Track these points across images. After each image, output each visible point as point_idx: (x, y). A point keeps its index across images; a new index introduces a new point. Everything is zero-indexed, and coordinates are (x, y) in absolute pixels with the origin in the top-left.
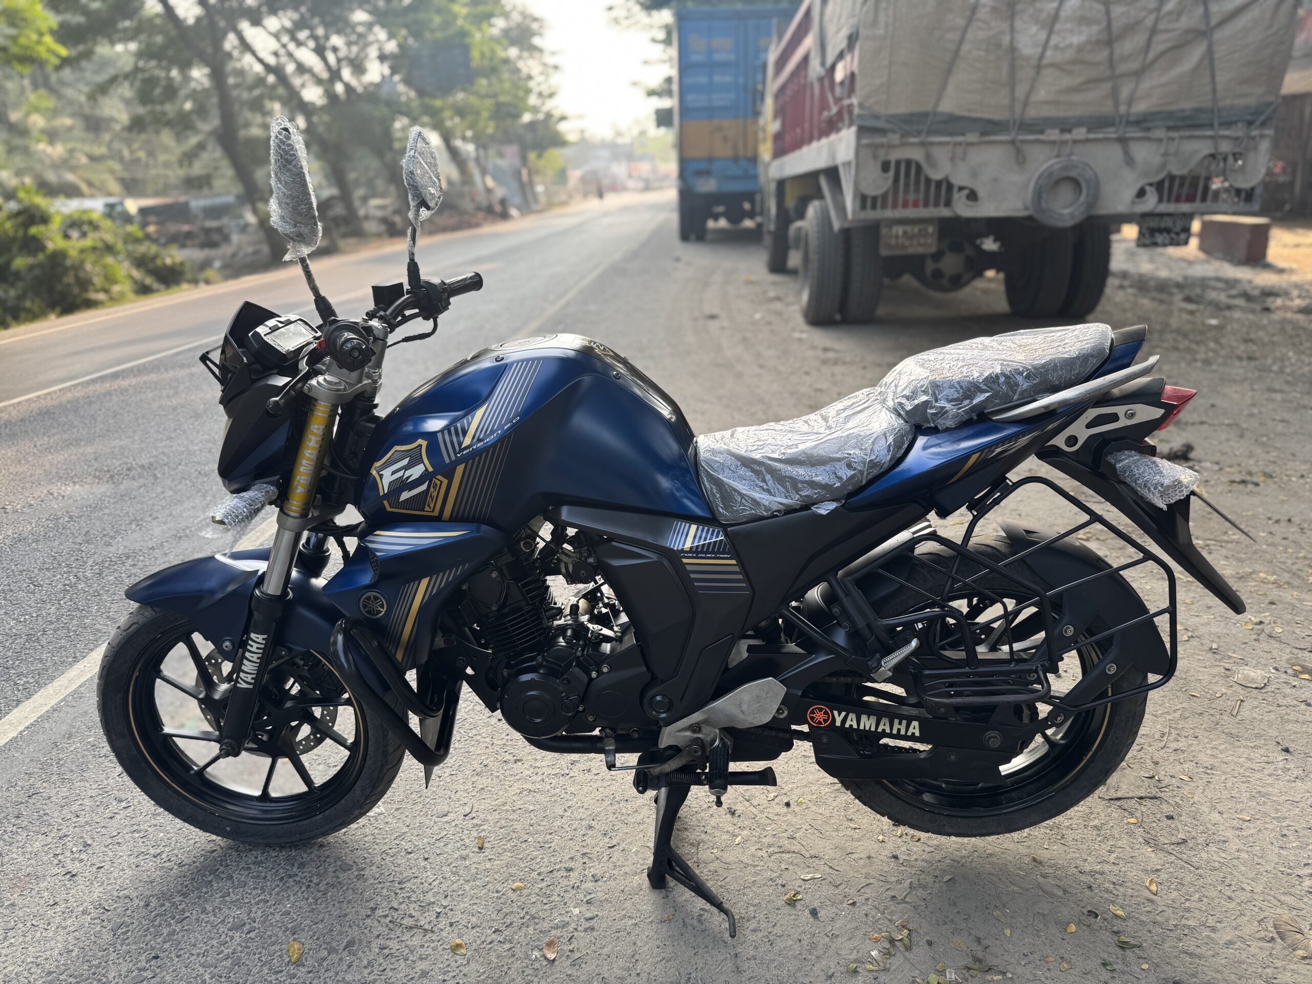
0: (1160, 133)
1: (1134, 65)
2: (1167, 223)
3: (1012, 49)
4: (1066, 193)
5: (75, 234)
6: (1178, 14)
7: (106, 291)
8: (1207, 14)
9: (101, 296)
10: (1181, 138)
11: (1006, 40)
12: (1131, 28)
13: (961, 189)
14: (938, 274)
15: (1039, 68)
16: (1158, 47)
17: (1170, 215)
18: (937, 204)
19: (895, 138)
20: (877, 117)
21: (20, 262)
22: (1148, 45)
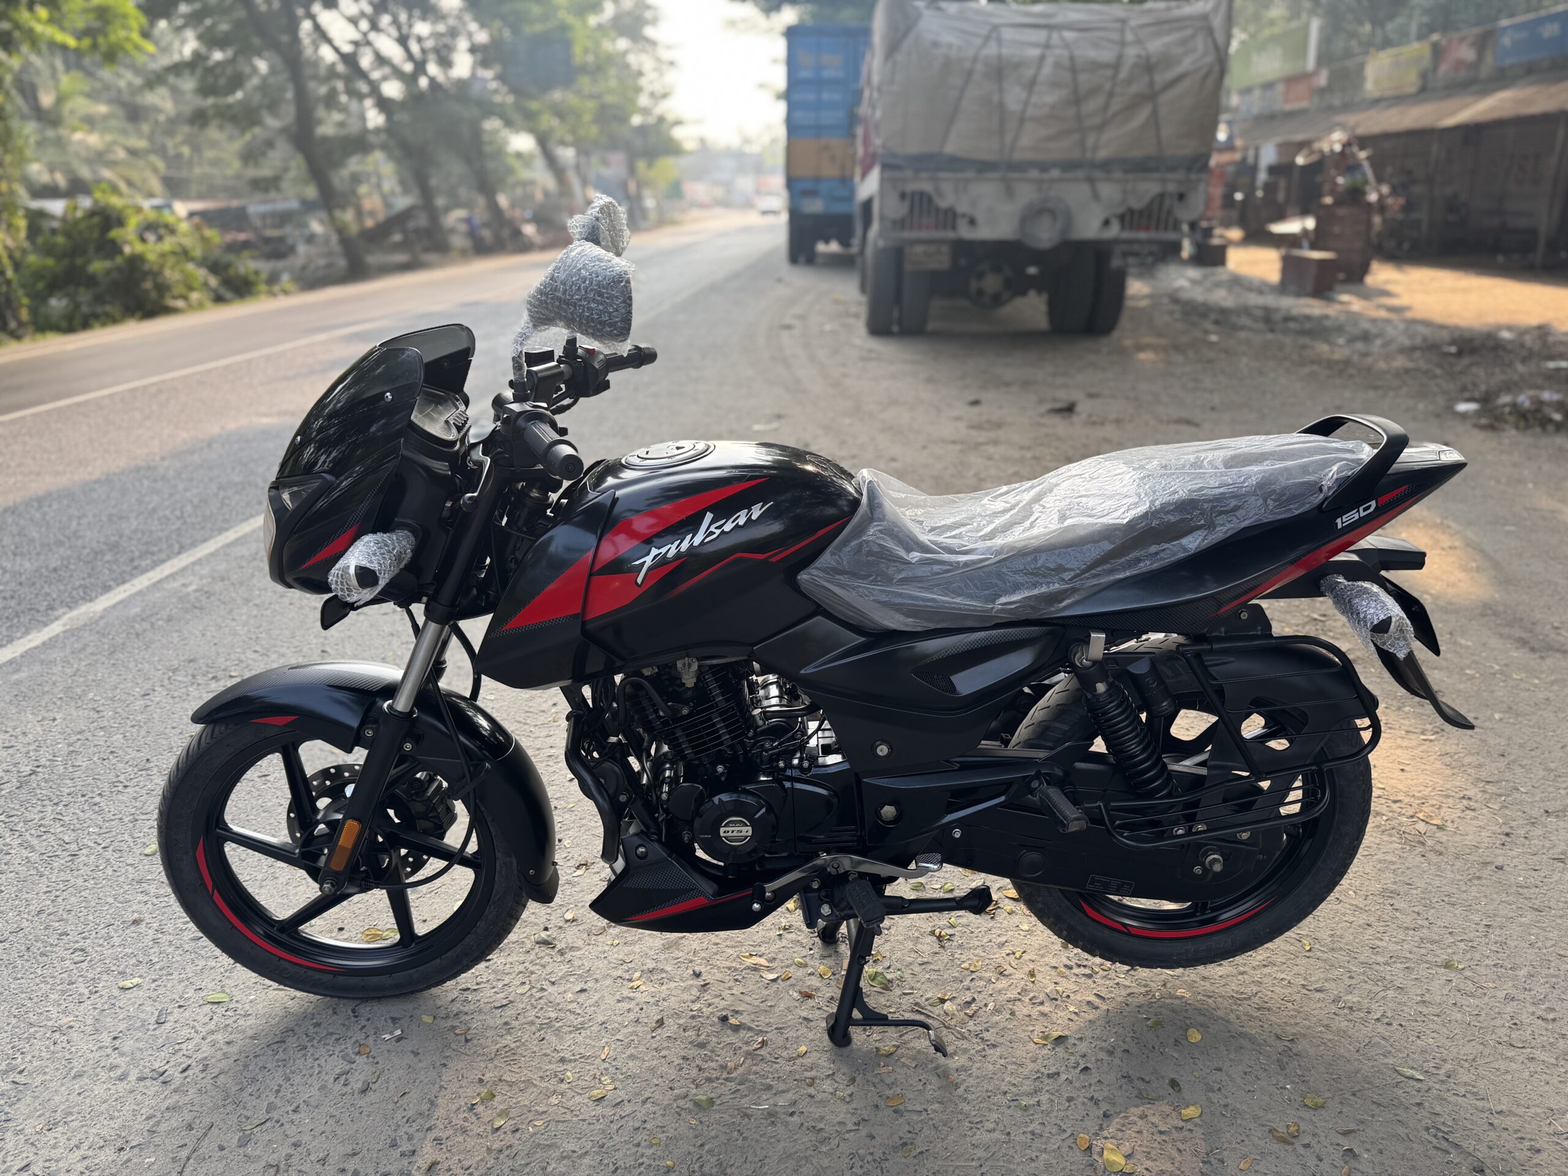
0: (1118, 175)
1: (1097, 120)
2: (1136, 248)
3: (1001, 106)
4: (1046, 220)
5: (151, 237)
6: (1129, 81)
7: (185, 298)
8: (1151, 84)
9: (180, 303)
10: (1135, 179)
11: (996, 98)
12: (1094, 91)
13: (964, 216)
14: (980, 292)
15: (1022, 120)
16: (1116, 104)
17: (1137, 241)
18: (945, 227)
19: (909, 174)
20: (895, 156)
21: (98, 266)
22: (1106, 106)
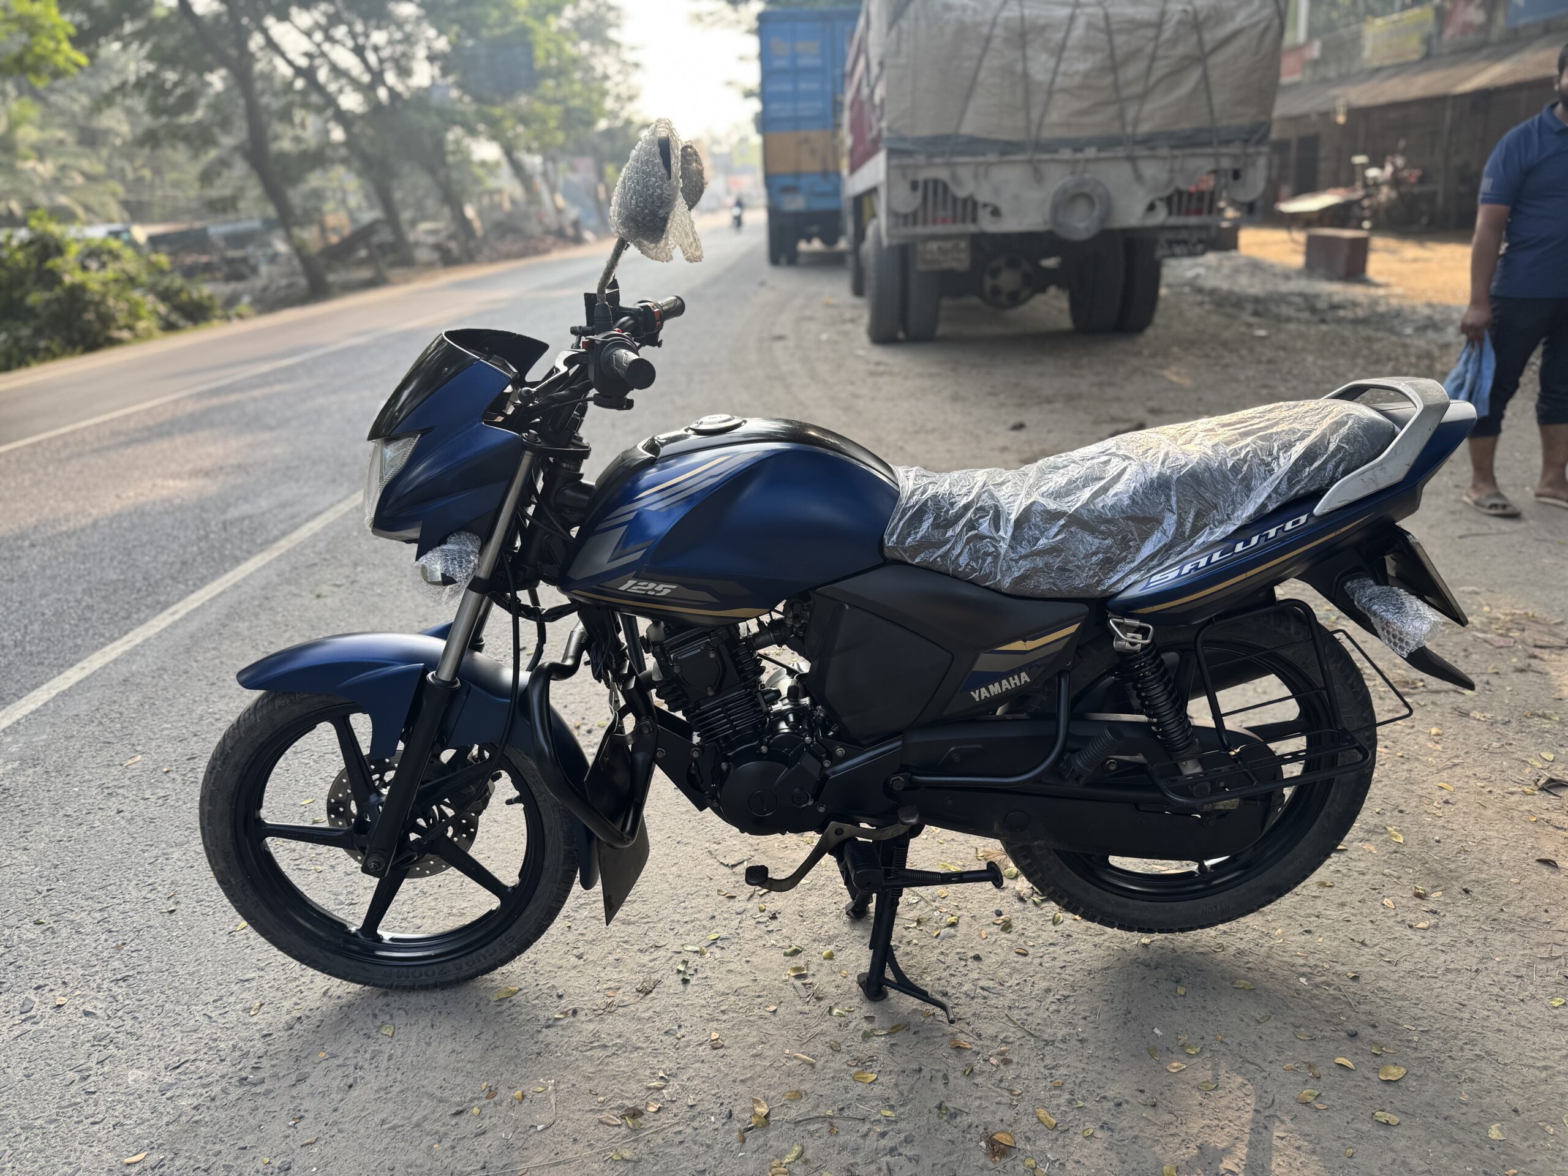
0: (1164, 152)
1: (1138, 89)
2: (1184, 235)
3: (1026, 75)
4: (1081, 207)
5: (93, 265)
6: (1174, 42)
7: (131, 328)
8: (1200, 43)
9: (125, 334)
10: (1185, 156)
11: (1019, 67)
12: (1133, 55)
13: (985, 206)
14: (996, 291)
15: (1050, 93)
16: (1158, 72)
17: (1186, 227)
18: (964, 221)
19: (921, 159)
20: (903, 139)
21: (36, 298)
22: (1149, 71)
